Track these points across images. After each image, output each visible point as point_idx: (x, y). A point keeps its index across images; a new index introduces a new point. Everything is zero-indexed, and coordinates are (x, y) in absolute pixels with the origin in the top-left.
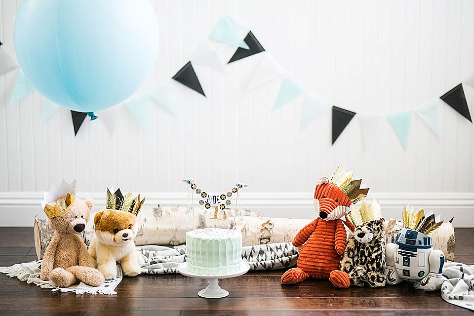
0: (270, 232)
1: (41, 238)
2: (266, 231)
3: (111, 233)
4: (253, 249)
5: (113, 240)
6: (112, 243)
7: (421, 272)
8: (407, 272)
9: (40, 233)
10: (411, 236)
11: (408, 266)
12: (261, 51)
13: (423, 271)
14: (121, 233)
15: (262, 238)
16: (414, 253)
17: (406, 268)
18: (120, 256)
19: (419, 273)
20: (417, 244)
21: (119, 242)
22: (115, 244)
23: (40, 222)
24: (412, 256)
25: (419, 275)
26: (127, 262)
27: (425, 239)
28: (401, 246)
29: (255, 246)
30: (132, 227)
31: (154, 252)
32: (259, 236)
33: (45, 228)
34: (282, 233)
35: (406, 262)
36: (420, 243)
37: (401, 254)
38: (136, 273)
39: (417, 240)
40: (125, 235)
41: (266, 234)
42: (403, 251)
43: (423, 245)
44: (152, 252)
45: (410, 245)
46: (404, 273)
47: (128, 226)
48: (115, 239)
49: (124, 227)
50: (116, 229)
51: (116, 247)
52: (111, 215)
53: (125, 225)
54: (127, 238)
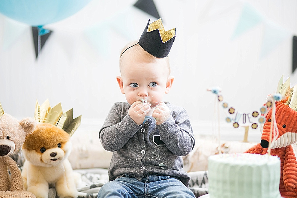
3: (37, 152)
4: (206, 174)
5: (39, 160)
6: (40, 164)
14: (48, 152)
18: (53, 177)
21: (46, 162)
22: (43, 165)
26: (61, 185)
29: (207, 172)
30: (62, 145)
40: (53, 155)
47: (58, 144)
48: (43, 159)
49: (52, 145)
50: (44, 148)
51: (45, 168)
52: (37, 132)
53: (53, 143)
54: (55, 157)
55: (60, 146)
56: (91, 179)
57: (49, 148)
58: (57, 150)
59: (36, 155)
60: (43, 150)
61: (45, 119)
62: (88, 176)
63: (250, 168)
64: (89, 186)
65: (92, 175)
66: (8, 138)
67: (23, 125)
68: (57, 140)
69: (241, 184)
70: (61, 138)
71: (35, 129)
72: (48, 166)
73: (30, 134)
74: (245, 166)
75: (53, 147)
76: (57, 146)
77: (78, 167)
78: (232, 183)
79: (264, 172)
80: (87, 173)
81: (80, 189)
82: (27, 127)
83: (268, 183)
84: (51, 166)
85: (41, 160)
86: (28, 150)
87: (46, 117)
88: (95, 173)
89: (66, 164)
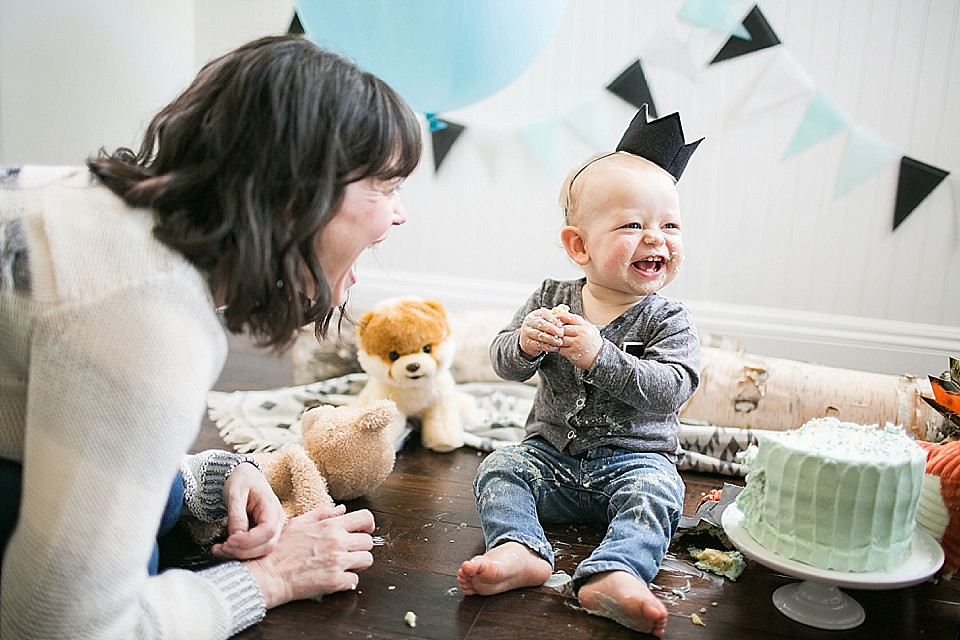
0: (760, 388)
2: (751, 386)
3: (383, 359)
5: (387, 374)
6: (388, 381)
12: (773, 45)
14: (403, 362)
15: (740, 399)
21: (400, 380)
22: (394, 384)
26: (432, 422)
30: (433, 348)
32: (733, 395)
34: (786, 394)
38: (447, 446)
40: (413, 368)
41: (749, 393)
47: (425, 347)
48: (393, 373)
49: (411, 348)
50: (396, 352)
53: (414, 344)
54: (417, 373)
55: (427, 350)
56: (498, 405)
57: (405, 354)
58: (421, 358)
59: (381, 366)
60: (394, 357)
62: (495, 398)
63: (873, 472)
64: (490, 424)
68: (422, 339)
69: (848, 508)
70: (431, 335)
72: (403, 388)
74: (863, 466)
75: (413, 352)
76: (421, 350)
77: (478, 377)
78: (825, 504)
79: (902, 481)
80: (493, 392)
81: (469, 428)
83: (906, 506)
85: (390, 374)
86: (369, 353)
88: (507, 394)
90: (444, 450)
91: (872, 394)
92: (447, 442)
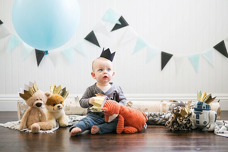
1: (21, 110)
2: (129, 106)
3: (52, 106)
5: (53, 109)
6: (53, 111)
7: (205, 122)
8: (198, 122)
9: (20, 107)
10: (200, 104)
11: (199, 119)
13: (206, 122)
14: (57, 106)
16: (201, 112)
17: (198, 120)
18: (57, 117)
19: (204, 122)
20: (203, 108)
21: (56, 110)
22: (54, 111)
23: (20, 103)
24: (200, 114)
25: (204, 123)
26: (61, 120)
27: (207, 106)
28: (195, 109)
31: (75, 118)
33: (23, 105)
34: (137, 107)
35: (198, 117)
36: (204, 107)
37: (195, 113)
39: (203, 106)
40: (59, 107)
42: (196, 111)
43: (205, 108)
44: (74, 117)
45: (199, 109)
46: (197, 122)
47: (60, 102)
48: (54, 109)
50: (54, 104)
51: (55, 113)
52: (51, 97)
54: (60, 108)
55: (61, 103)
58: (60, 105)
59: (51, 107)
60: (54, 105)
61: (53, 92)
65: (72, 117)
66: (41, 100)
67: (46, 94)
71: (50, 96)
72: (56, 112)
73: (49, 98)
81: (68, 122)
82: (48, 95)
84: (57, 112)
87: (54, 91)
89: (63, 111)
90: (65, 126)
91: (154, 105)
92: (65, 124)
